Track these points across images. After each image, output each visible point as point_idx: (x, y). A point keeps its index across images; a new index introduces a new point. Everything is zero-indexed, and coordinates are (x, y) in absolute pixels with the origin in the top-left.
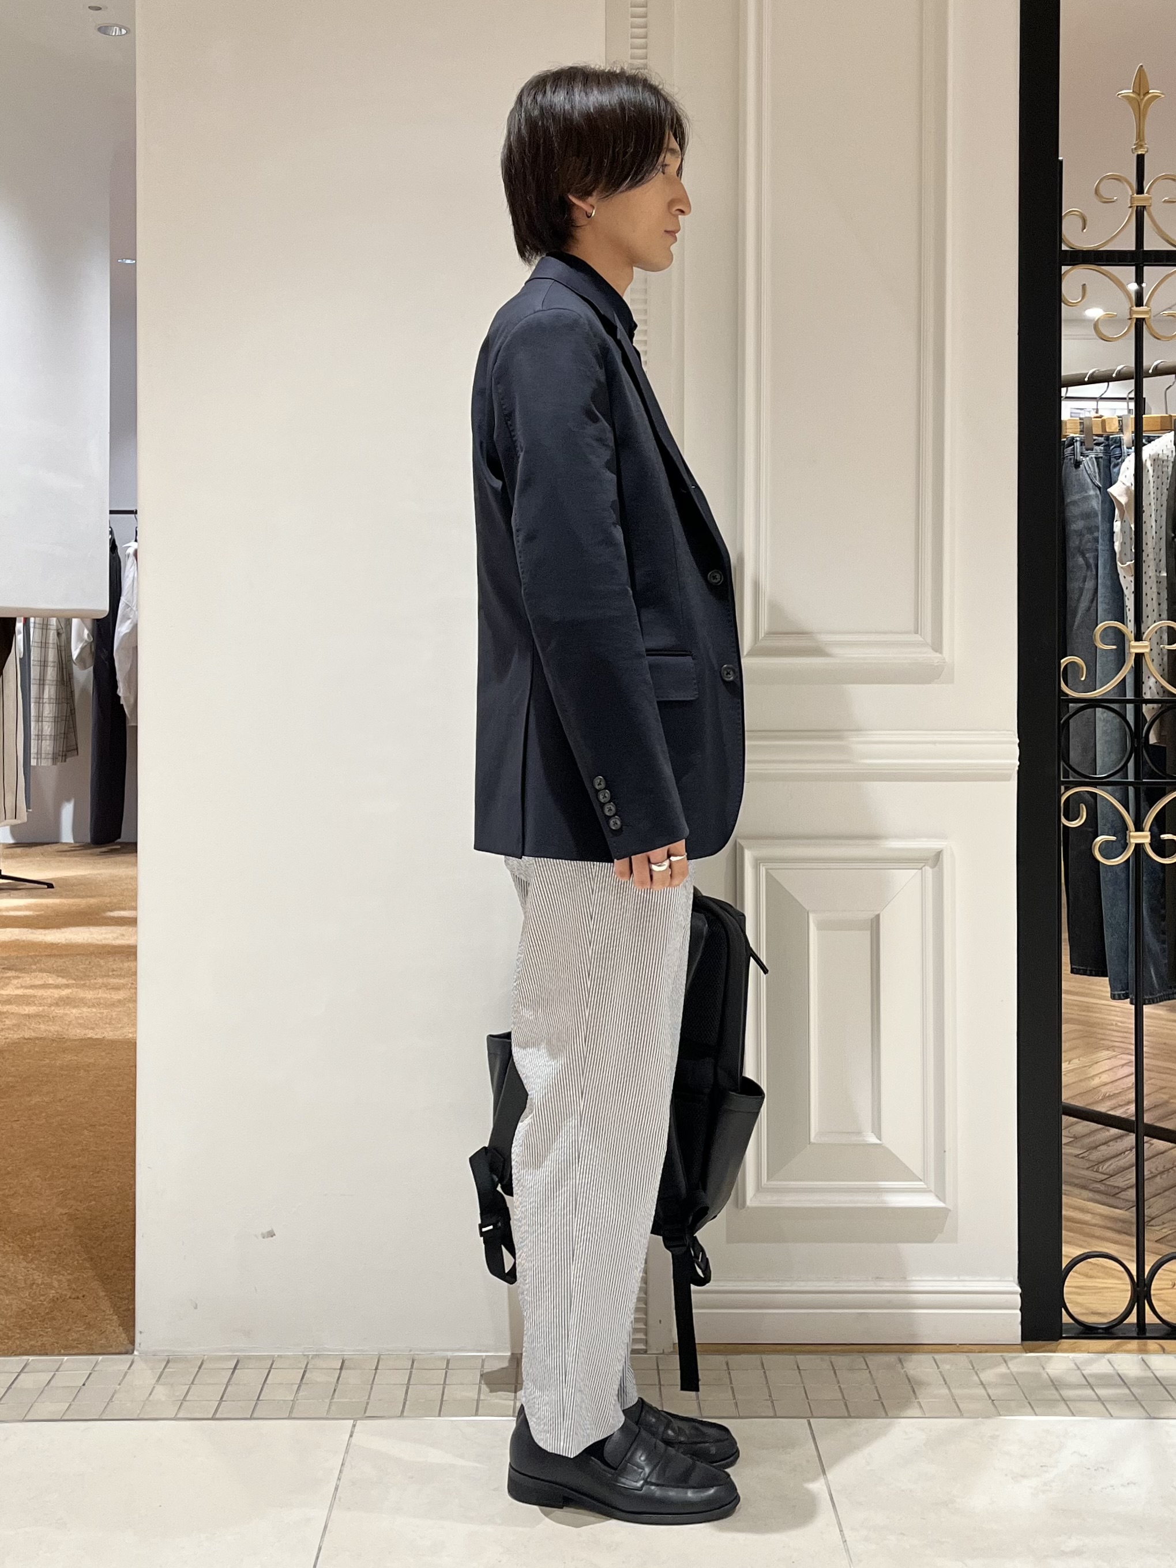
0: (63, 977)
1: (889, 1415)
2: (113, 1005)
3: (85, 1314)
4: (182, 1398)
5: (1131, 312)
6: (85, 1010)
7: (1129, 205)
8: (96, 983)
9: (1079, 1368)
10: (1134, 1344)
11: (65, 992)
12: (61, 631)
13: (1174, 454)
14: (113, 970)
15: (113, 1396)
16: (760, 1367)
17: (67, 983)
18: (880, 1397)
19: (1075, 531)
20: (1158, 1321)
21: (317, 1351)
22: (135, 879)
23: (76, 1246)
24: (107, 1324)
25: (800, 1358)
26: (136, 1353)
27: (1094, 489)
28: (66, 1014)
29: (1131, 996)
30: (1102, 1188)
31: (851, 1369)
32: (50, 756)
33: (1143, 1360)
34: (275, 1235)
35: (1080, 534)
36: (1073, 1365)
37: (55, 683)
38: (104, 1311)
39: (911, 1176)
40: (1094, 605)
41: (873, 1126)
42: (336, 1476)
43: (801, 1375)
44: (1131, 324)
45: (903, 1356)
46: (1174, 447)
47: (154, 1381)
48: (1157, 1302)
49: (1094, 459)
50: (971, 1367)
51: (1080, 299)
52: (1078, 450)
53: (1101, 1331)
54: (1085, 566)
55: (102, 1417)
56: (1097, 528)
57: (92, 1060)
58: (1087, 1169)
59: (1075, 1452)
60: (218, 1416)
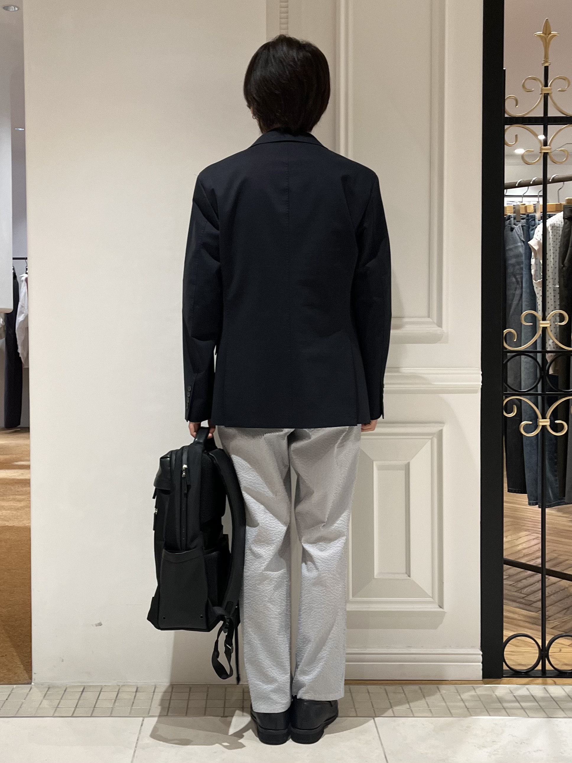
1: (415, 716)
2: (18, 509)
3: (7, 664)
4: (56, 706)
5: (541, 149)
6: (4, 512)
7: (540, 93)
8: (9, 498)
9: (512, 693)
10: (540, 680)
13: (563, 223)
14: (18, 492)
15: (21, 705)
16: (349, 691)
18: (410, 707)
19: (511, 264)
20: (552, 669)
21: (124, 683)
22: (29, 445)
23: (1, 630)
24: (18, 669)
25: (370, 687)
26: (33, 684)
27: (521, 242)
29: (539, 504)
30: (523, 601)
31: (395, 693)
33: (545, 688)
34: (102, 625)
35: (513, 265)
36: (509, 691)
38: (16, 663)
39: (425, 595)
40: (521, 302)
41: (406, 570)
42: (135, 745)
43: (370, 696)
44: (541, 155)
45: (422, 686)
46: (563, 220)
47: (42, 698)
48: (552, 659)
49: (521, 227)
50: (457, 692)
51: (514, 143)
52: (513, 222)
53: (523, 673)
54: (516, 283)
55: (16, 716)
56: (522, 263)
57: (8, 537)
58: (516, 591)
59: (510, 735)
60: (74, 715)
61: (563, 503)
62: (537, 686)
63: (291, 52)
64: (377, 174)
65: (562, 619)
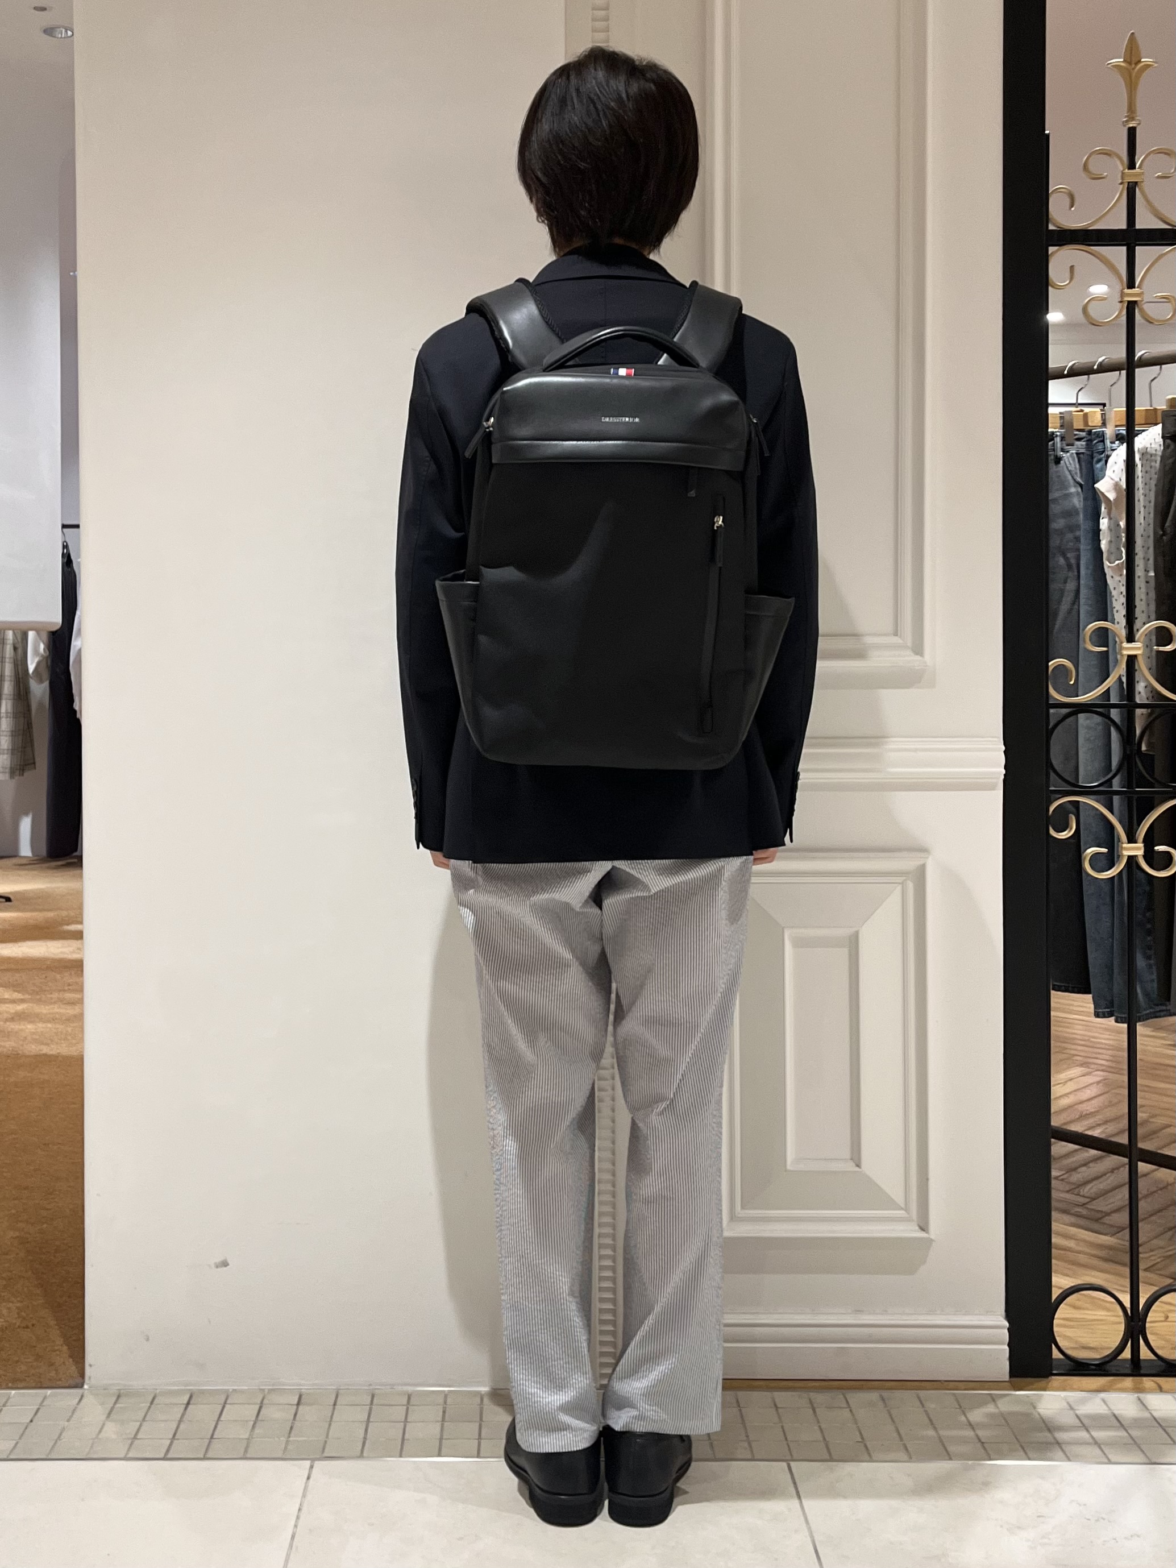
0: (19, 992)
1: (874, 1458)
2: (68, 1020)
3: (34, 1344)
4: (133, 1436)
5: (1122, 295)
6: (40, 1025)
7: (1120, 181)
8: (52, 998)
9: (1072, 1408)
10: (1128, 1382)
11: (20, 1007)
12: (17, 646)
13: (1162, 448)
14: (69, 985)
15: (61, 1434)
16: (735, 1405)
17: (22, 997)
18: (862, 1438)
19: (1056, 530)
20: (1153, 1357)
21: (273, 1385)
23: (26, 1272)
24: (57, 1355)
25: (777, 1395)
26: (86, 1387)
27: (1075, 486)
28: (22, 1030)
29: (1116, 1014)
30: (1084, 1212)
31: (830, 1408)
32: (8, 770)
33: (1139, 1399)
34: (228, 1265)
35: (1061, 533)
36: (1065, 1404)
37: (12, 697)
38: (54, 1341)
39: (891, 1204)
40: (1076, 607)
41: (852, 1153)
42: (293, 1523)
43: (778, 1413)
44: (1122, 307)
45: (886, 1394)
46: (1162, 440)
47: (104, 1417)
48: (1152, 1336)
49: (1075, 455)
50: (958, 1407)
51: (1068, 282)
52: (1059, 445)
53: (1093, 1367)
54: (1066, 567)
55: (50, 1457)
56: (1078, 527)
57: (46, 1077)
58: (1068, 1192)
59: (1073, 1501)
60: (169, 1456)
61: (1165, 1013)
62: (1123, 1395)
63: (612, 82)
64: (792, 340)
65: (1166, 1250)
